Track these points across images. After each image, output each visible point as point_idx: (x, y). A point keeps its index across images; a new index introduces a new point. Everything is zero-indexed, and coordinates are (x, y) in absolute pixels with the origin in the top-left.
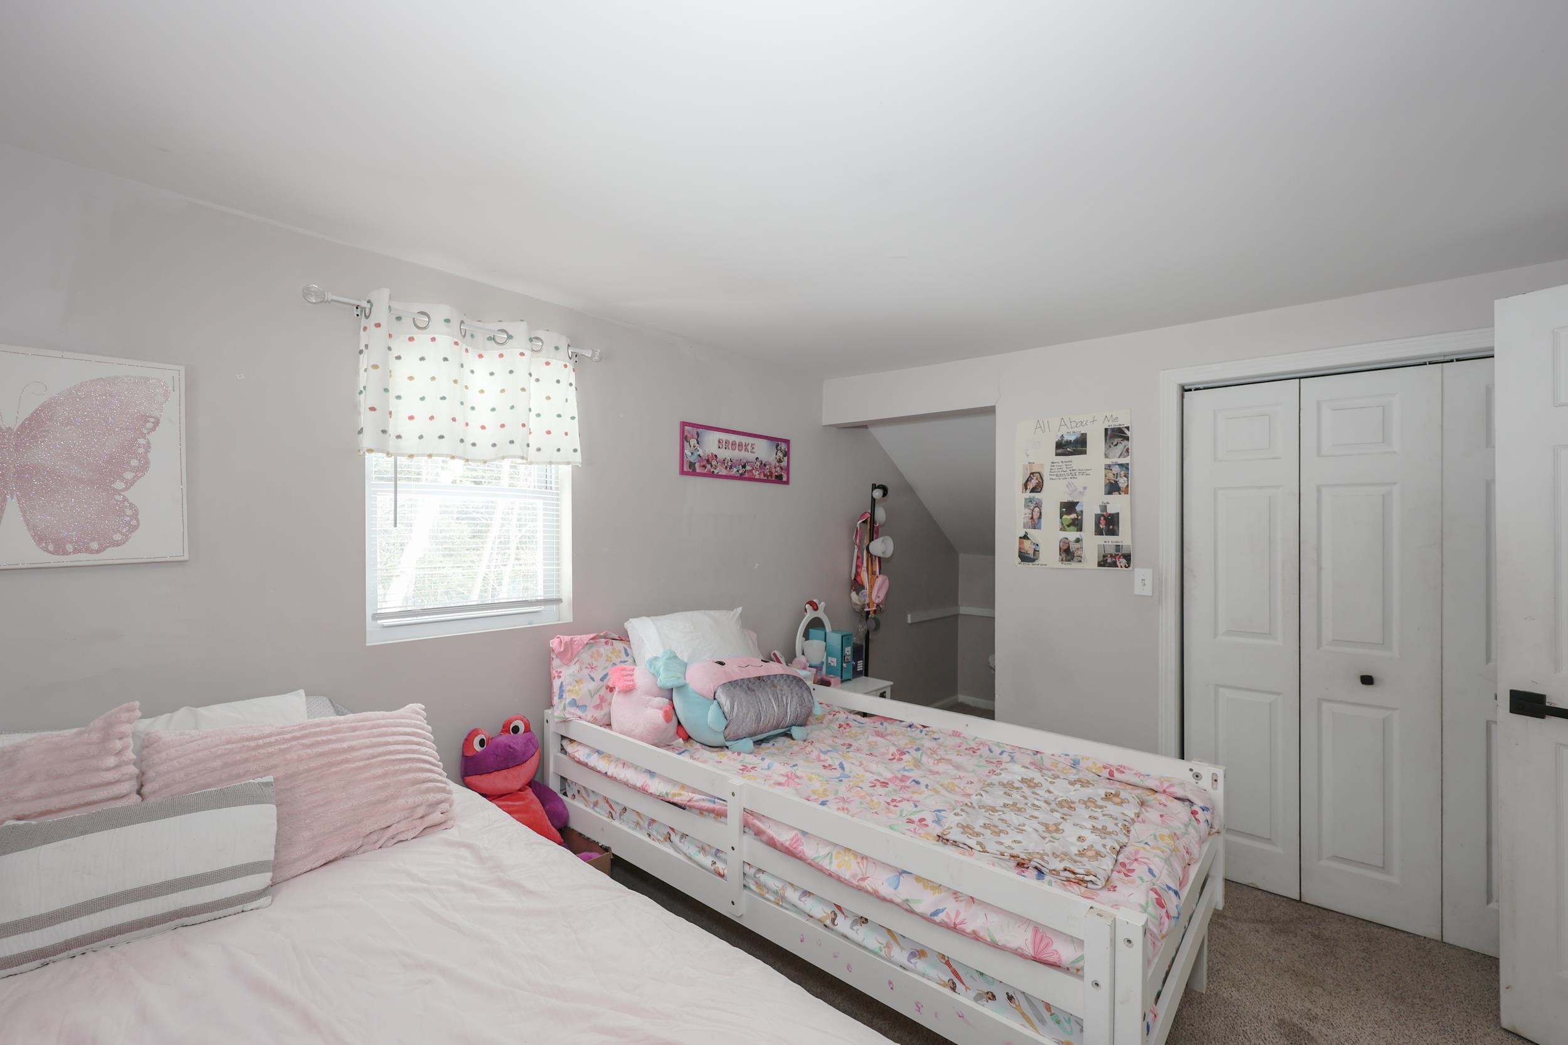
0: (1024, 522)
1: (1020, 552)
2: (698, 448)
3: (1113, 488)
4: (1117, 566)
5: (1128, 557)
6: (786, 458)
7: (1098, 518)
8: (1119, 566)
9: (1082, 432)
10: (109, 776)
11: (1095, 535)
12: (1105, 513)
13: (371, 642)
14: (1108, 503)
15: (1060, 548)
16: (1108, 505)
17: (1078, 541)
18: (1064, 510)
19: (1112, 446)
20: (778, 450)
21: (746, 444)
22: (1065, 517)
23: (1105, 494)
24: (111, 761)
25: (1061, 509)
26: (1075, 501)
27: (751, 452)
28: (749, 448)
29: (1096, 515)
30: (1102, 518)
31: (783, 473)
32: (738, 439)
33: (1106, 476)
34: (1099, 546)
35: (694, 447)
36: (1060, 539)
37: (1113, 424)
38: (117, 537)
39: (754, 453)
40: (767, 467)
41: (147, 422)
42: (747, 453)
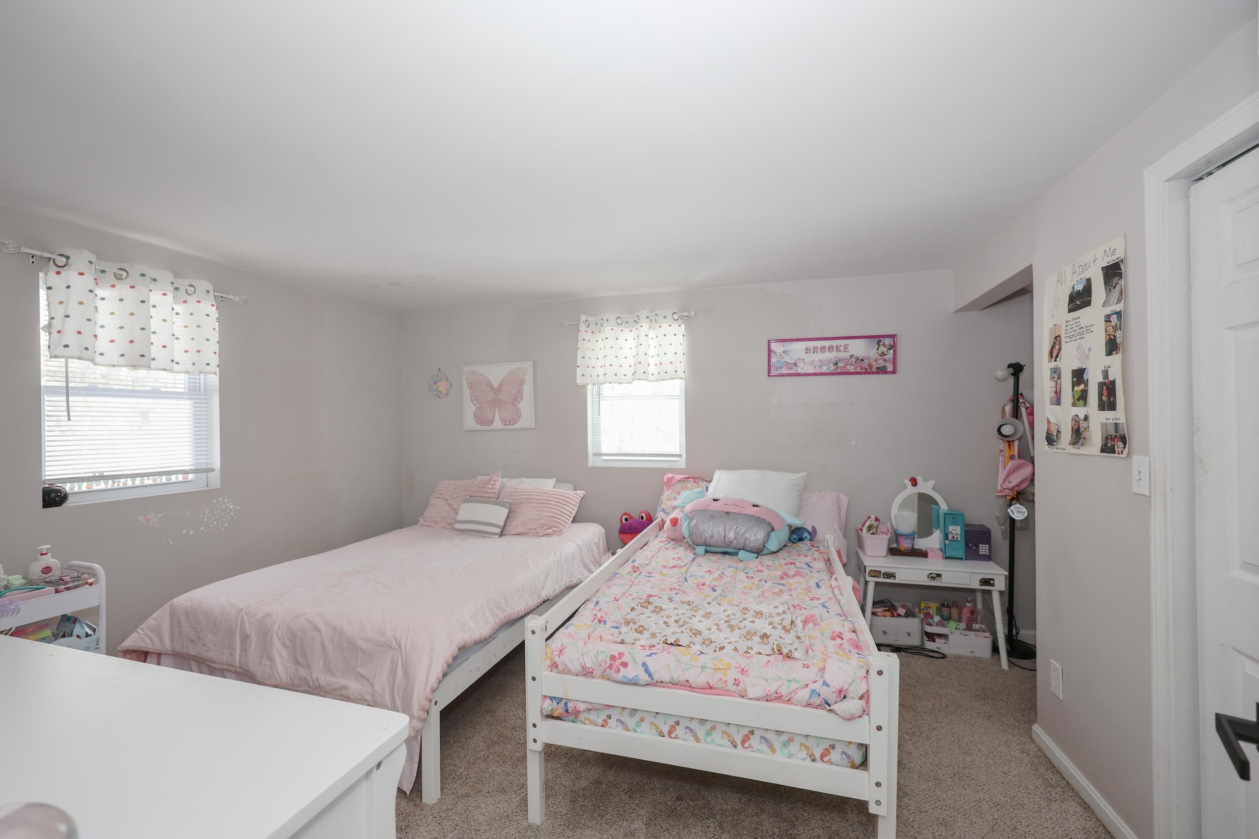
0: (1050, 397)
1: (1047, 433)
2: (785, 356)
3: (1112, 346)
4: (1114, 452)
5: (1123, 439)
6: (892, 351)
7: (1101, 385)
8: (1117, 452)
9: (1087, 278)
10: (489, 491)
11: (1099, 410)
12: (1106, 381)
13: (590, 464)
14: (1109, 367)
15: (1072, 428)
16: (1109, 369)
17: (1086, 418)
18: (1075, 379)
19: (1112, 288)
20: (879, 346)
21: (837, 346)
22: (1076, 388)
23: (1106, 356)
24: (490, 487)
25: (1072, 379)
26: (1083, 367)
27: (844, 352)
28: (842, 349)
29: (1099, 383)
30: (1105, 387)
31: (887, 365)
32: (827, 343)
33: (1106, 331)
34: (1102, 424)
35: (780, 356)
36: (1072, 417)
37: (1111, 259)
38: (517, 420)
39: (848, 351)
40: (865, 361)
41: (523, 382)
42: (839, 353)
